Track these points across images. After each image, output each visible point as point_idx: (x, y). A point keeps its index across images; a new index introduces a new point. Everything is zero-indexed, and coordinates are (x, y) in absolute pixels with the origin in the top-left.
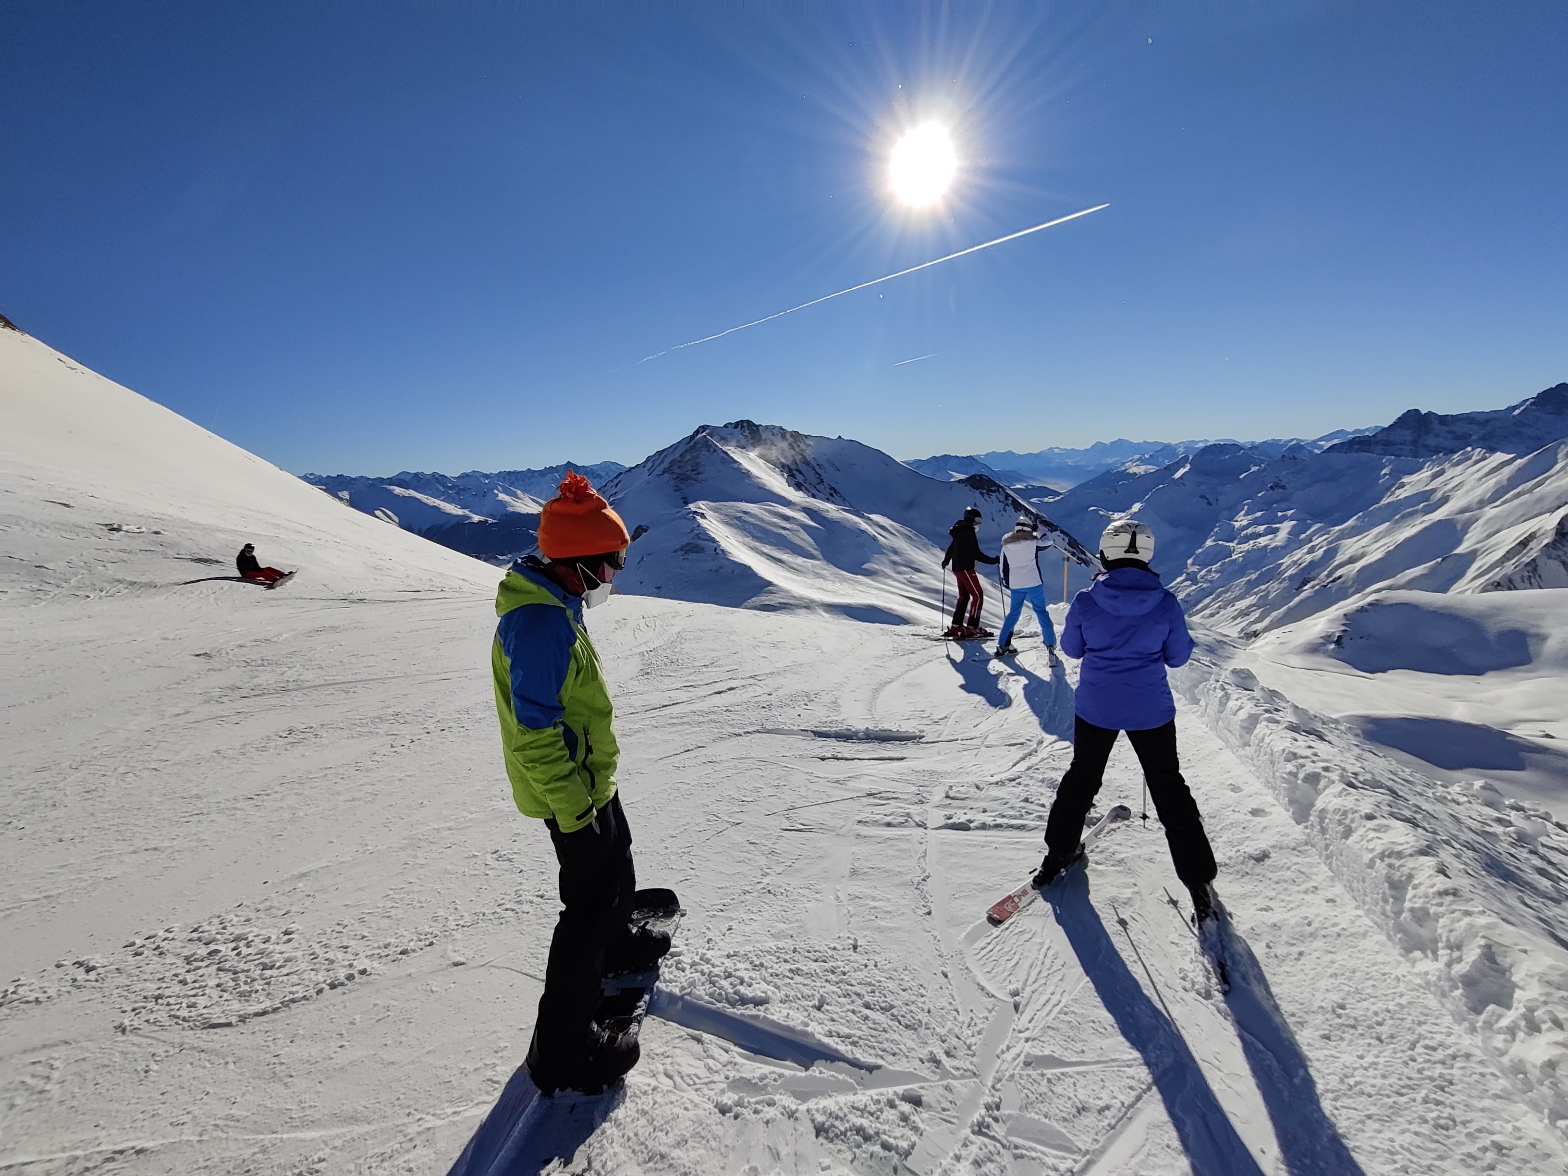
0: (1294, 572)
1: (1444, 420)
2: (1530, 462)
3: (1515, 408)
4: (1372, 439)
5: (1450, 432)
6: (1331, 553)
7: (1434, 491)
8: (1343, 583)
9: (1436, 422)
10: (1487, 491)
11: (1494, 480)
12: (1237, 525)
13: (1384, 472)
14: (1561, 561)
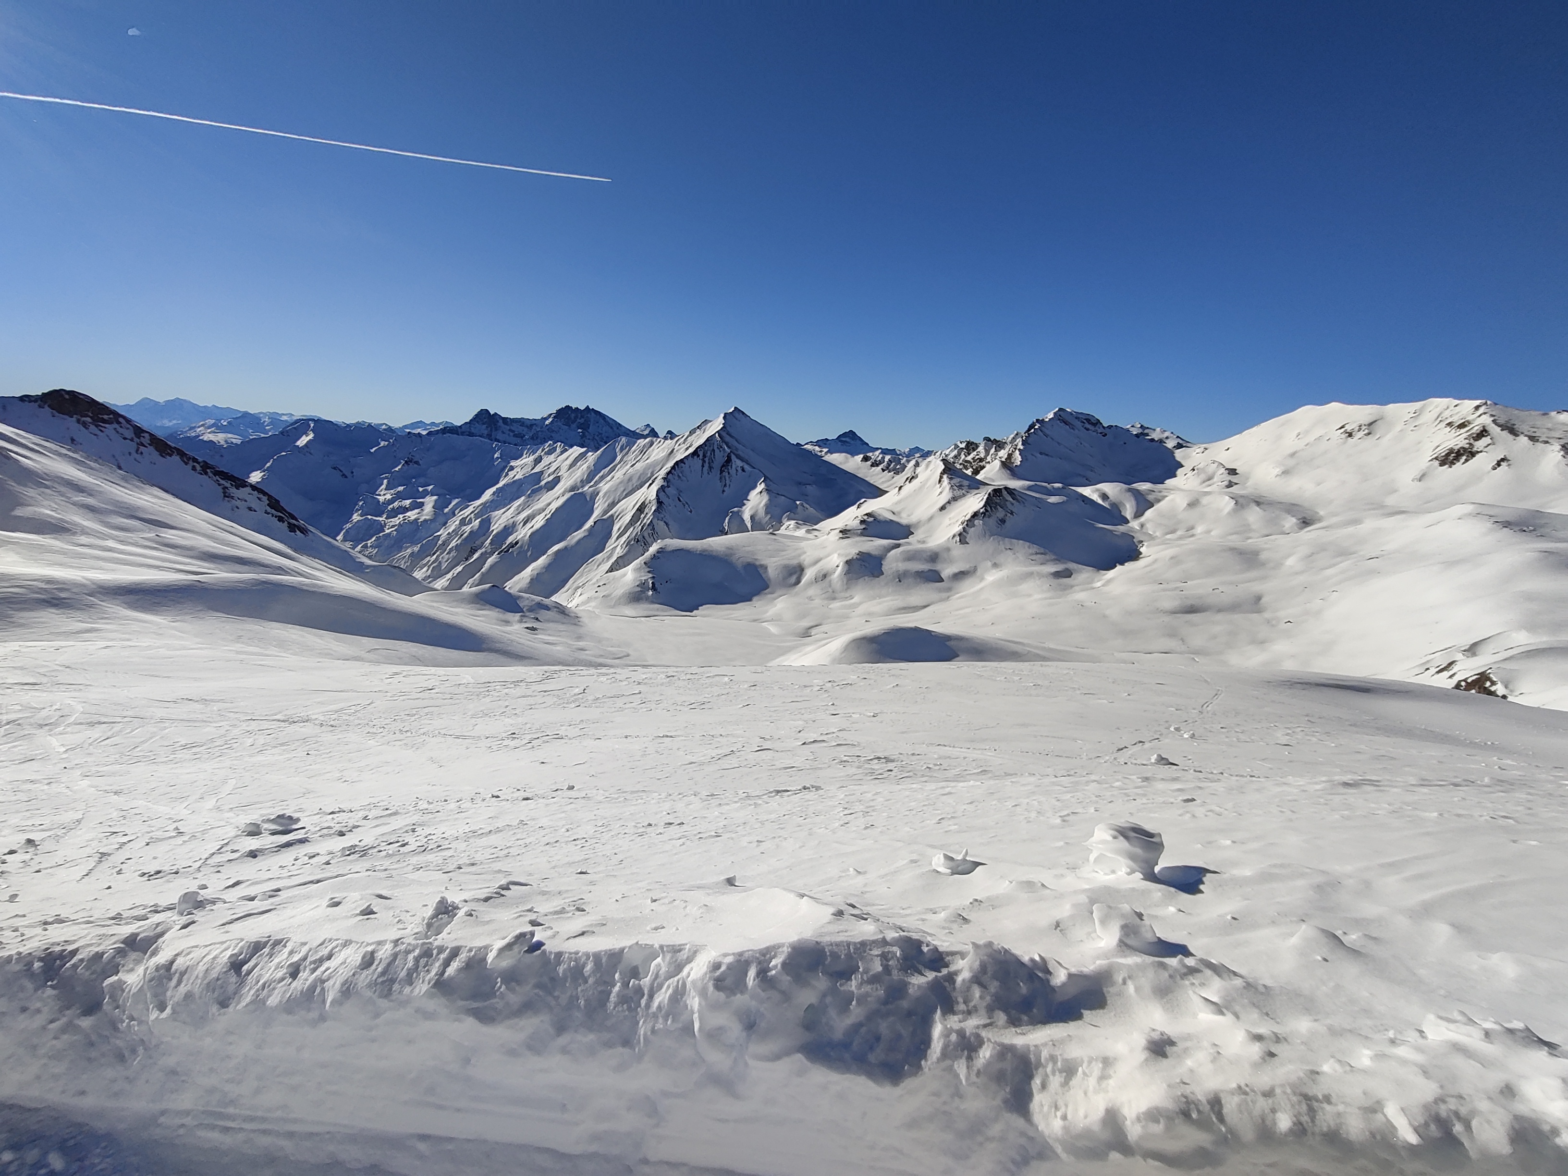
0: (459, 542)
1: (505, 420)
3: (546, 419)
4: (459, 430)
7: (542, 472)
8: (521, 547)
9: (501, 421)
10: (583, 474)
11: (585, 466)
12: (381, 499)
13: (496, 456)
14: (665, 522)
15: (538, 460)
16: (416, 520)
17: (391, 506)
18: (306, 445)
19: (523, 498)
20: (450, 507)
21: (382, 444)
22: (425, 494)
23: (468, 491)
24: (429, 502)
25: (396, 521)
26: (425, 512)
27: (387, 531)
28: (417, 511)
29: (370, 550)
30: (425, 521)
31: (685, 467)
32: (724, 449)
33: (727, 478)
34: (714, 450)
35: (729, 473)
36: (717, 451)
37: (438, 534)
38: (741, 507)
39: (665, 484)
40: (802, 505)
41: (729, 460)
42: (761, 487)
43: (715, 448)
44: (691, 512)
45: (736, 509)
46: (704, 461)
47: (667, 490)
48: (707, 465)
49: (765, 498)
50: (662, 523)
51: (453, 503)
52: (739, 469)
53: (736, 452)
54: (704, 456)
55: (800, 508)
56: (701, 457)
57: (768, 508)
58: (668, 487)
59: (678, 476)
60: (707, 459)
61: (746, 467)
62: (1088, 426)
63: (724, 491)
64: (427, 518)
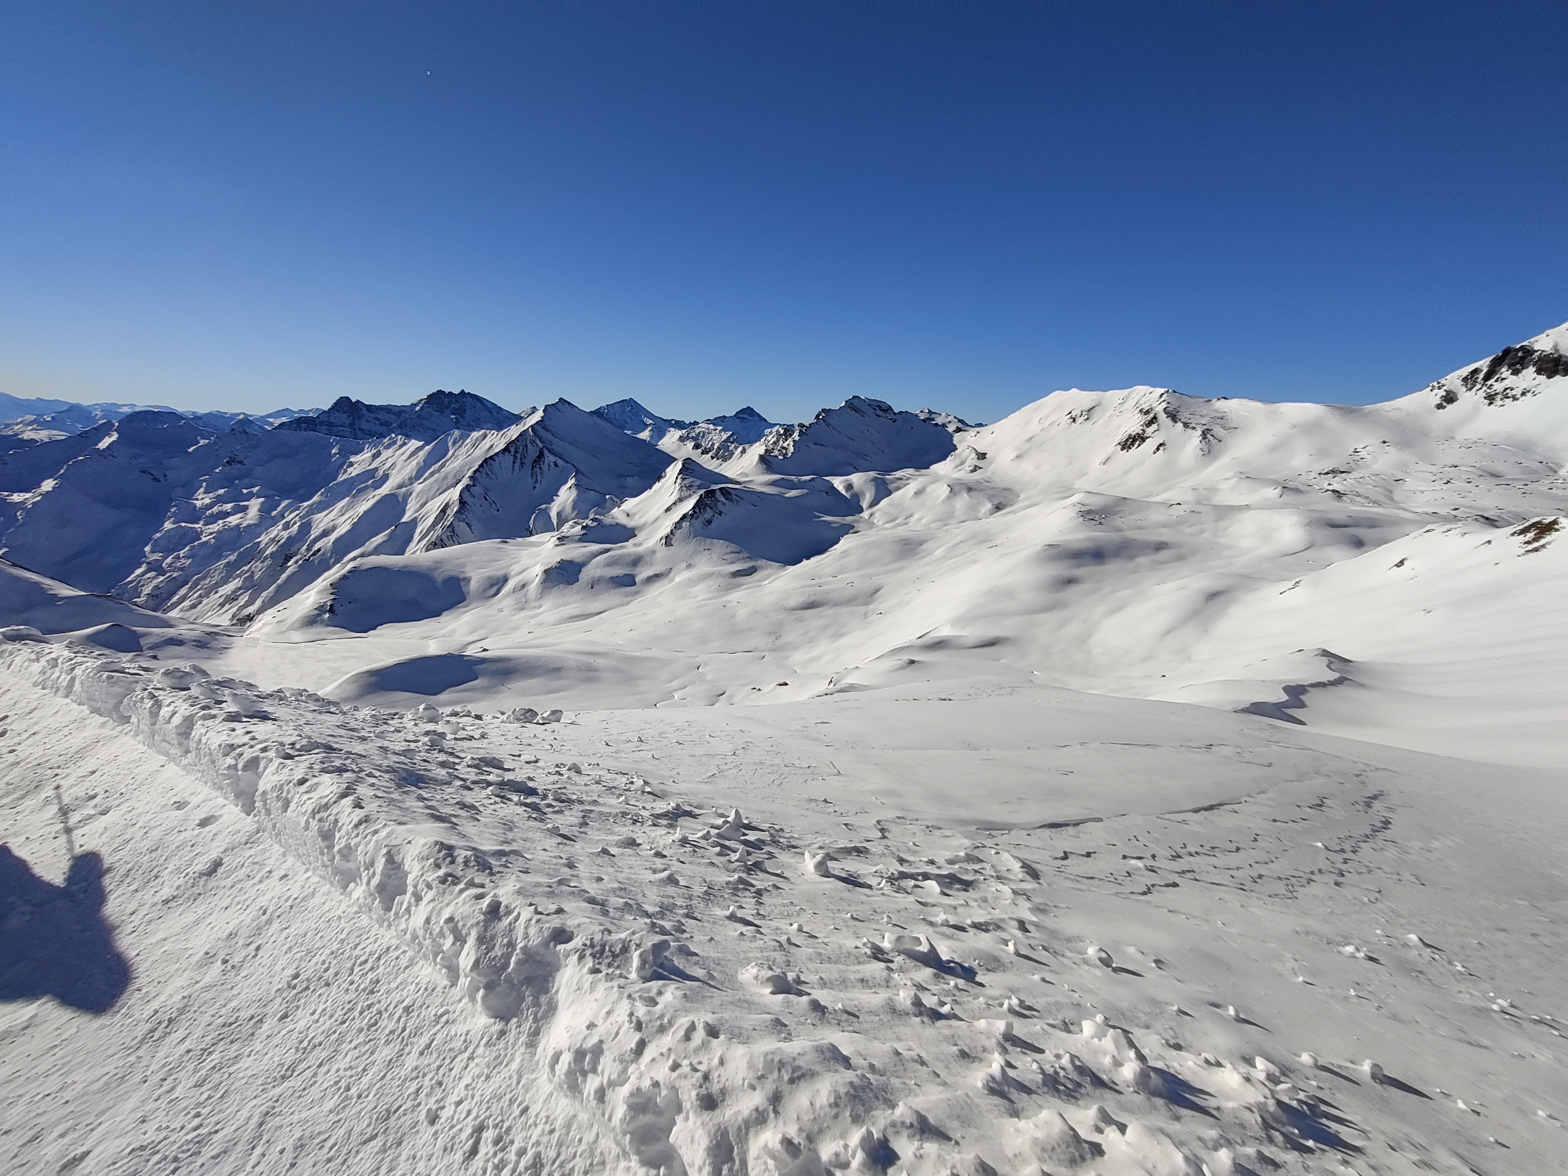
0: (274, 549)
1: (370, 408)
2: (434, 447)
3: (416, 405)
4: (317, 420)
5: (376, 418)
6: (306, 528)
7: (376, 469)
8: (323, 554)
9: (364, 409)
10: (412, 471)
11: (415, 462)
12: (198, 503)
13: (333, 451)
14: (467, 523)
15: (378, 454)
16: (238, 525)
17: (210, 511)
18: (108, 448)
19: (348, 499)
20: (279, 509)
21: (202, 442)
22: (250, 496)
23: (302, 491)
24: (255, 505)
25: (215, 527)
26: (248, 517)
27: (204, 539)
28: (239, 515)
29: (182, 561)
30: (249, 526)
31: (495, 465)
32: (537, 444)
33: (539, 474)
34: (526, 446)
35: (541, 469)
36: (530, 446)
37: (259, 540)
38: (549, 503)
39: (471, 483)
40: (611, 499)
41: (541, 455)
42: (571, 482)
43: (528, 443)
44: (498, 510)
45: (544, 506)
46: (515, 457)
47: (472, 489)
48: (518, 461)
49: (574, 493)
50: (463, 525)
51: (282, 505)
52: (552, 464)
53: (549, 447)
54: (516, 452)
55: (608, 502)
56: (512, 453)
57: (576, 505)
58: (474, 485)
59: (487, 474)
60: (518, 455)
61: (559, 462)
62: (879, 412)
63: (535, 487)
64: (251, 522)
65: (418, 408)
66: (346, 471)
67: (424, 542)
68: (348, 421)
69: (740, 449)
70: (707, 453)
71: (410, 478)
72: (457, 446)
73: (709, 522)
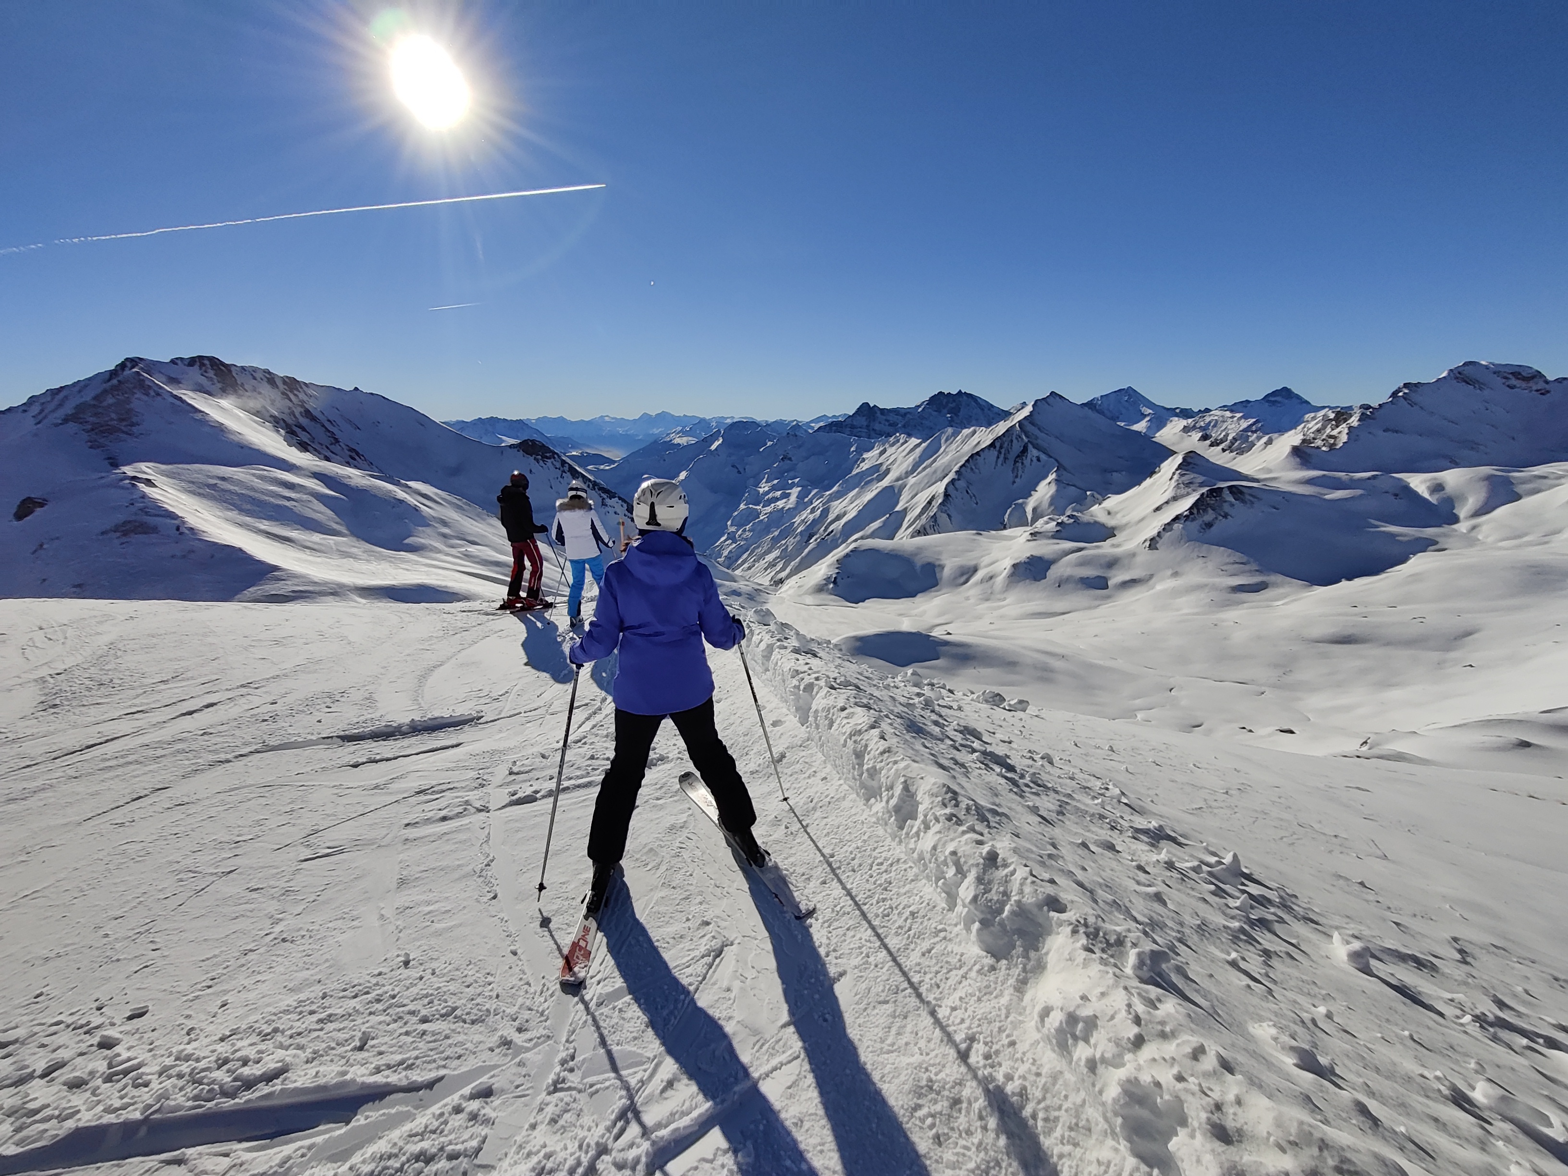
0: (803, 529)
1: (883, 412)
2: (929, 444)
3: (919, 406)
4: (843, 423)
5: (887, 421)
6: (826, 512)
7: (881, 464)
8: (834, 535)
9: (879, 412)
10: (908, 466)
11: (913, 457)
12: (761, 490)
13: (852, 449)
14: (948, 515)
15: (884, 451)
16: (783, 508)
17: (767, 497)
18: (716, 449)
19: (857, 489)
20: (810, 496)
21: (770, 443)
22: (793, 486)
23: (826, 482)
24: (795, 492)
25: (768, 509)
26: (790, 502)
27: (761, 518)
28: (784, 500)
29: (747, 533)
30: (789, 509)
31: (980, 460)
32: (1022, 439)
33: (1020, 468)
34: (1012, 441)
35: (1022, 463)
36: (1015, 441)
38: (1026, 498)
39: (956, 477)
40: (1093, 496)
41: (1025, 450)
42: (1052, 477)
43: (1014, 439)
44: (977, 503)
45: (1020, 501)
46: (1000, 452)
47: (957, 483)
48: (1002, 455)
49: (1053, 488)
50: (945, 515)
51: (812, 494)
52: (1035, 459)
53: (1035, 442)
54: (1001, 447)
55: (1089, 498)
56: (998, 448)
57: (1053, 500)
58: (959, 479)
59: (972, 469)
60: (1003, 451)
61: (1043, 457)
63: (1014, 482)
64: (791, 506)
65: (920, 410)
66: (859, 466)
67: (911, 529)
68: (865, 424)
69: (1265, 439)
70: (1218, 445)
71: (907, 473)
72: (949, 442)
73: (1209, 525)
